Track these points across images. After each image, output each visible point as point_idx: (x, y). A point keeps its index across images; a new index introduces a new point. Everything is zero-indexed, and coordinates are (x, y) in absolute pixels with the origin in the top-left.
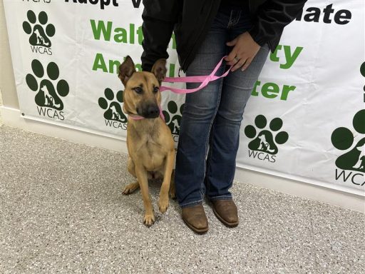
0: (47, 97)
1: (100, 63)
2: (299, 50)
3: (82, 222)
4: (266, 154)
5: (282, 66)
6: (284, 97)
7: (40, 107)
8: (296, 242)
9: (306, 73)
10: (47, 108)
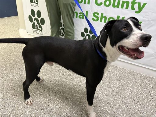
2: (145, 4)
5: (136, 12)
9: (148, 15)
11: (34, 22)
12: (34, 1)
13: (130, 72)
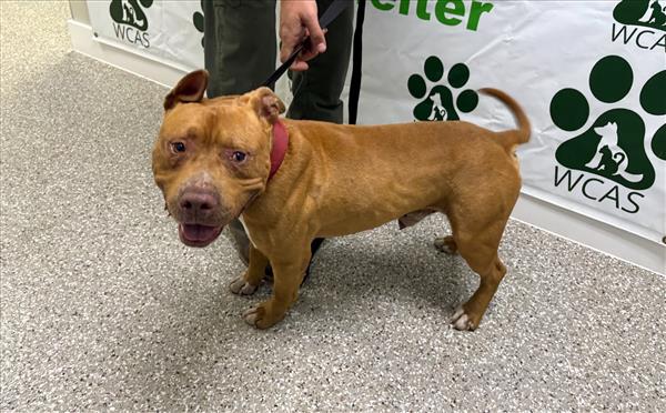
0: (126, 7)
3: (125, 197)
7: (116, 24)
10: (127, 26)
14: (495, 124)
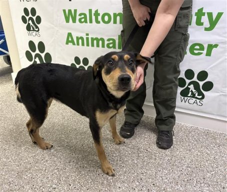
1: (70, 39)
2: (220, 15)
4: (194, 99)
5: (206, 29)
6: (208, 54)
8: (220, 168)
11: (35, 61)
12: (33, 28)
13: (207, 133)
14: (223, 95)
